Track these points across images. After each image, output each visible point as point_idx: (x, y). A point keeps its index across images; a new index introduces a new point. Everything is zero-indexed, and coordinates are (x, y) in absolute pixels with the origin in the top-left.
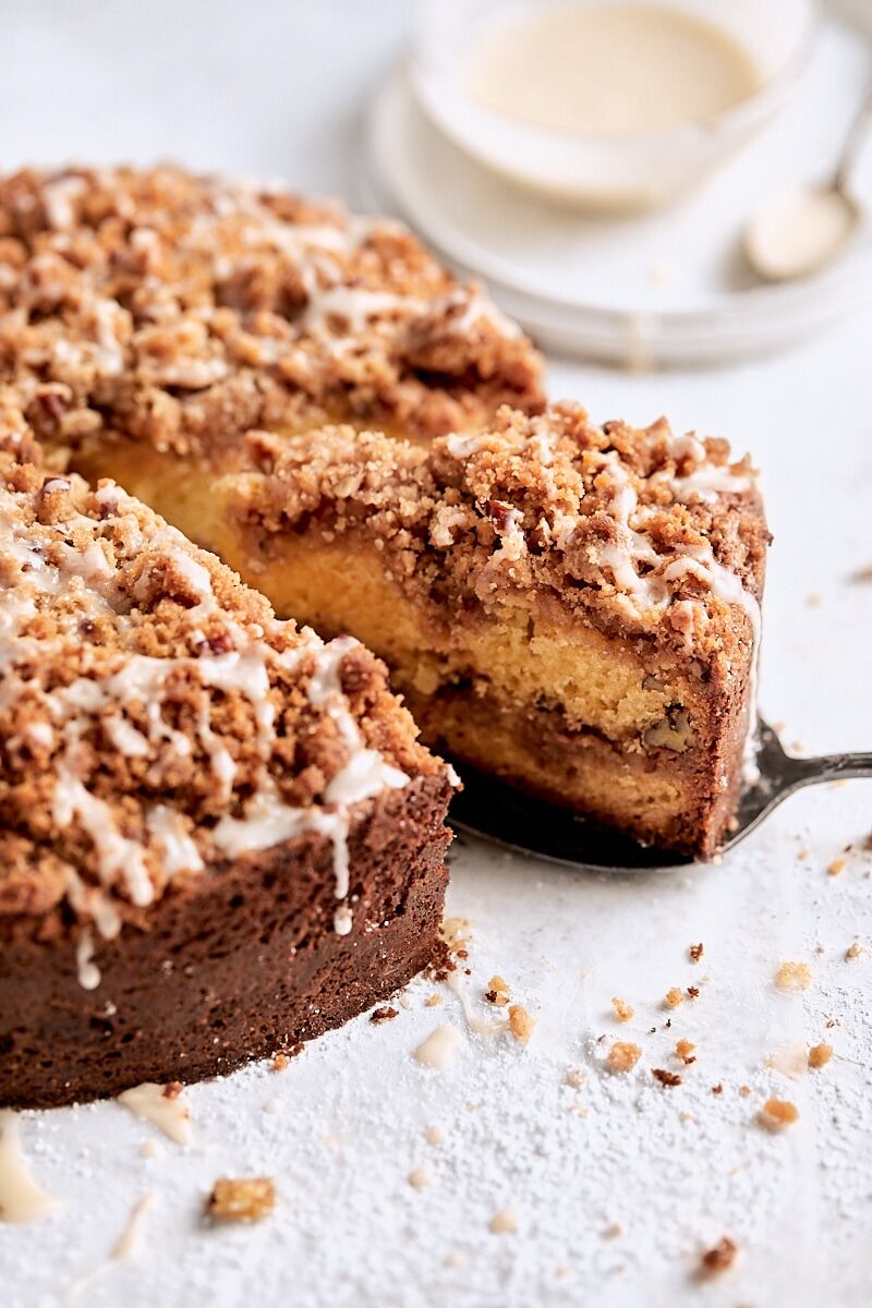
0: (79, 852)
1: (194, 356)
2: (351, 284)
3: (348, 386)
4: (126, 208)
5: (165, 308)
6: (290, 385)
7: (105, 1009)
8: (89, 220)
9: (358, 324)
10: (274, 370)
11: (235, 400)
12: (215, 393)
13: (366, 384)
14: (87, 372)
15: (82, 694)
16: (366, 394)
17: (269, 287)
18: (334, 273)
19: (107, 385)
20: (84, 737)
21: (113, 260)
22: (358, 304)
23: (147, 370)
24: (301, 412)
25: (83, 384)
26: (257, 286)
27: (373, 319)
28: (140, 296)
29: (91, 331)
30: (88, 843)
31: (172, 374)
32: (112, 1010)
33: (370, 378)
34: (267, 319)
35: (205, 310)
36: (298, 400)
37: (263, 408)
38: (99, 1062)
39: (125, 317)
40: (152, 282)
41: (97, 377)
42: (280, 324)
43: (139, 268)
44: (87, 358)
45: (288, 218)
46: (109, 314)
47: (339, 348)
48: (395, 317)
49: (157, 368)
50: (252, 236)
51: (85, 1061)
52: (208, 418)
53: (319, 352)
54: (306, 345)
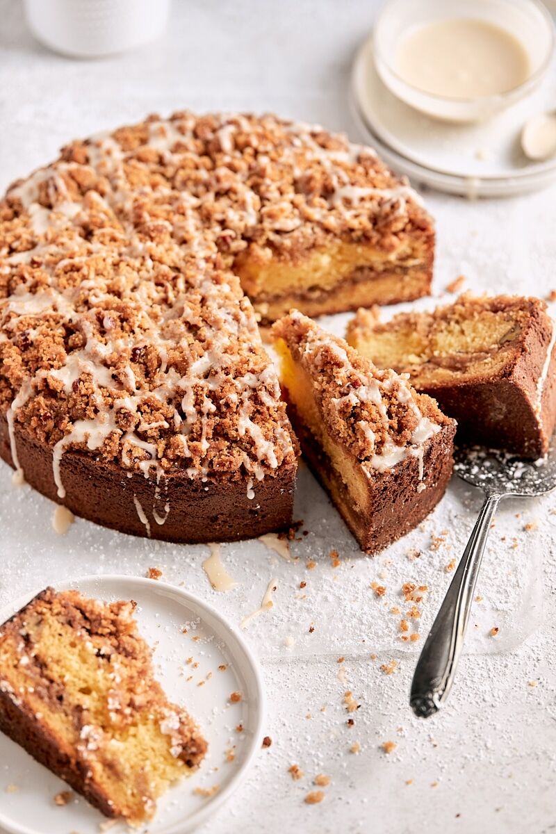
0: (248, 446)
1: (287, 217)
2: (353, 184)
3: (352, 230)
4: (255, 142)
5: (274, 195)
6: (327, 231)
7: (256, 507)
8: (239, 147)
9: (356, 203)
10: (319, 224)
11: (304, 237)
12: (296, 234)
13: (359, 230)
14: (242, 225)
15: (248, 379)
16: (359, 233)
17: (317, 185)
18: (346, 179)
19: (250, 230)
20: (250, 398)
21: (250, 168)
22: (355, 193)
23: (267, 224)
24: (331, 241)
25: (239, 229)
26: (313, 184)
27: (362, 199)
28: (263, 188)
29: (242, 205)
30: (252, 443)
31: (277, 226)
32: (259, 507)
33: (361, 227)
34: (318, 200)
35: (290, 195)
36: (330, 236)
37: (315, 240)
38: (252, 526)
39: (257, 198)
40: (268, 181)
41: (246, 227)
42: (323, 201)
43: (261, 174)
44: (241, 219)
45: (323, 146)
46: (250, 197)
47: (348, 215)
48: (371, 199)
49: (271, 223)
50: (309, 156)
51: (246, 525)
52: (292, 244)
53: (340, 216)
54: (334, 212)
